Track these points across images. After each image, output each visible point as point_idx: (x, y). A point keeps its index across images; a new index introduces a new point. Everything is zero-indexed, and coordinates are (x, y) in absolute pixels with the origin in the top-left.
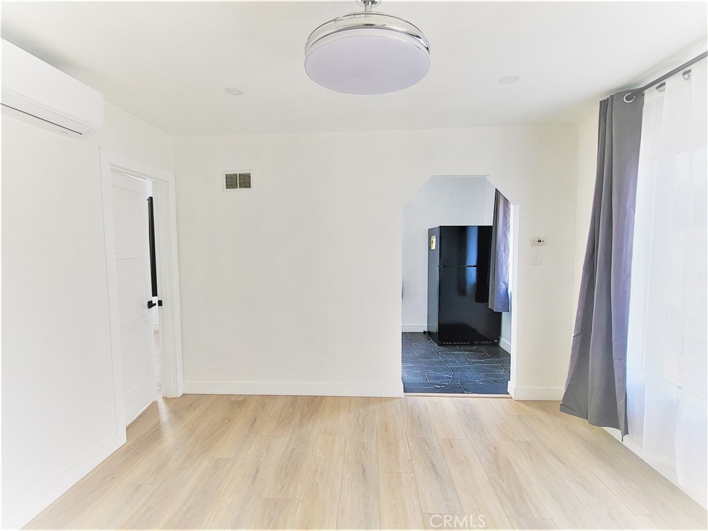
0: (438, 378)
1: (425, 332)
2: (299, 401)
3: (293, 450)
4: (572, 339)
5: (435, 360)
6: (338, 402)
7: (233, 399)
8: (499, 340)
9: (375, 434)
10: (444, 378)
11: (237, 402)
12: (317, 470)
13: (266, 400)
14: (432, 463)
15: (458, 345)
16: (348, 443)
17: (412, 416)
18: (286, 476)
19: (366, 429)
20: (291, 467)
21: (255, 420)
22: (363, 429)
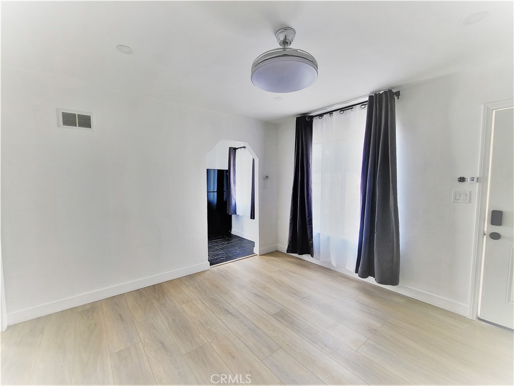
0: (218, 255)
3: (174, 320)
4: (289, 220)
6: (173, 283)
8: (231, 230)
9: (214, 292)
10: (221, 254)
11: (87, 311)
12: (202, 323)
14: (254, 293)
16: (204, 302)
18: (186, 335)
22: (205, 292)
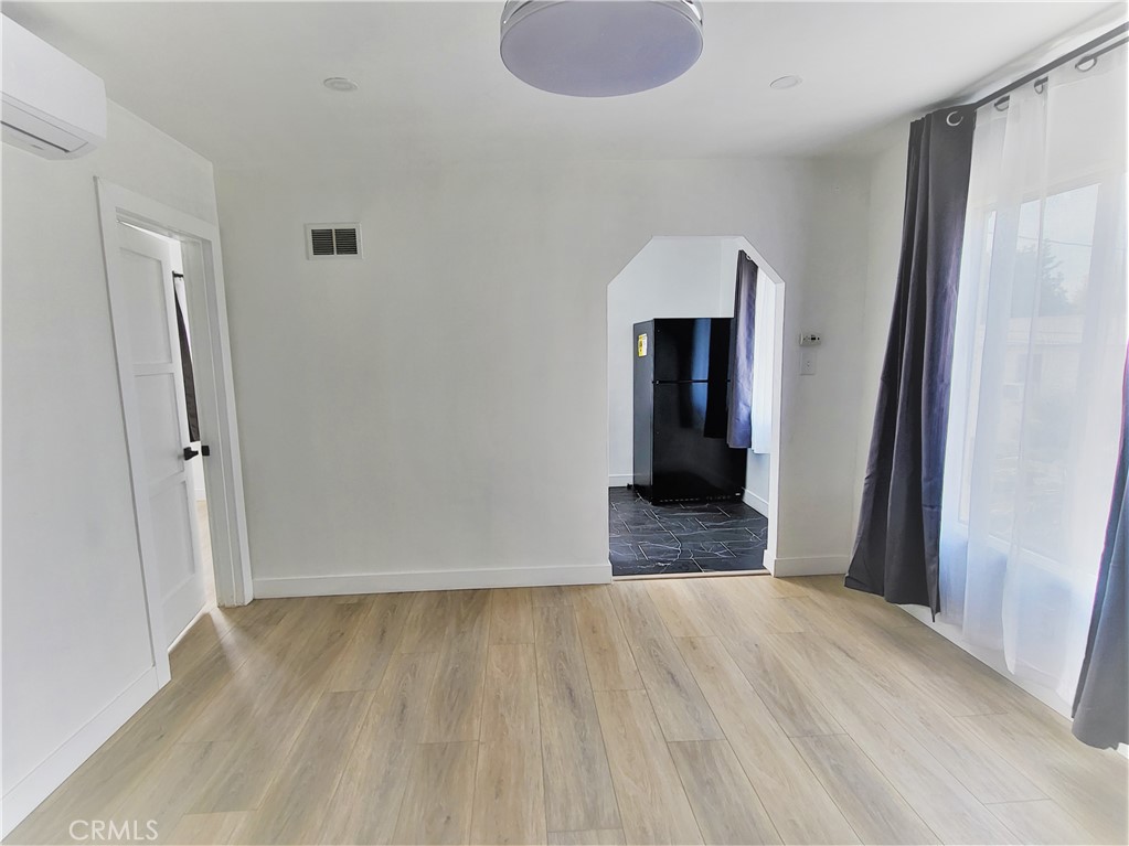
0: (660, 552)
1: (629, 486)
2: (449, 598)
3: (455, 671)
4: (864, 481)
5: (651, 526)
6: (512, 596)
7: (342, 602)
8: (742, 492)
9: (578, 638)
10: (669, 551)
11: (348, 607)
12: (499, 697)
13: (395, 601)
14: (669, 673)
15: (683, 503)
16: (538, 655)
17: (629, 609)
18: (452, 709)
19: (563, 633)
20: (456, 695)
21: (384, 632)
22: (559, 633)
